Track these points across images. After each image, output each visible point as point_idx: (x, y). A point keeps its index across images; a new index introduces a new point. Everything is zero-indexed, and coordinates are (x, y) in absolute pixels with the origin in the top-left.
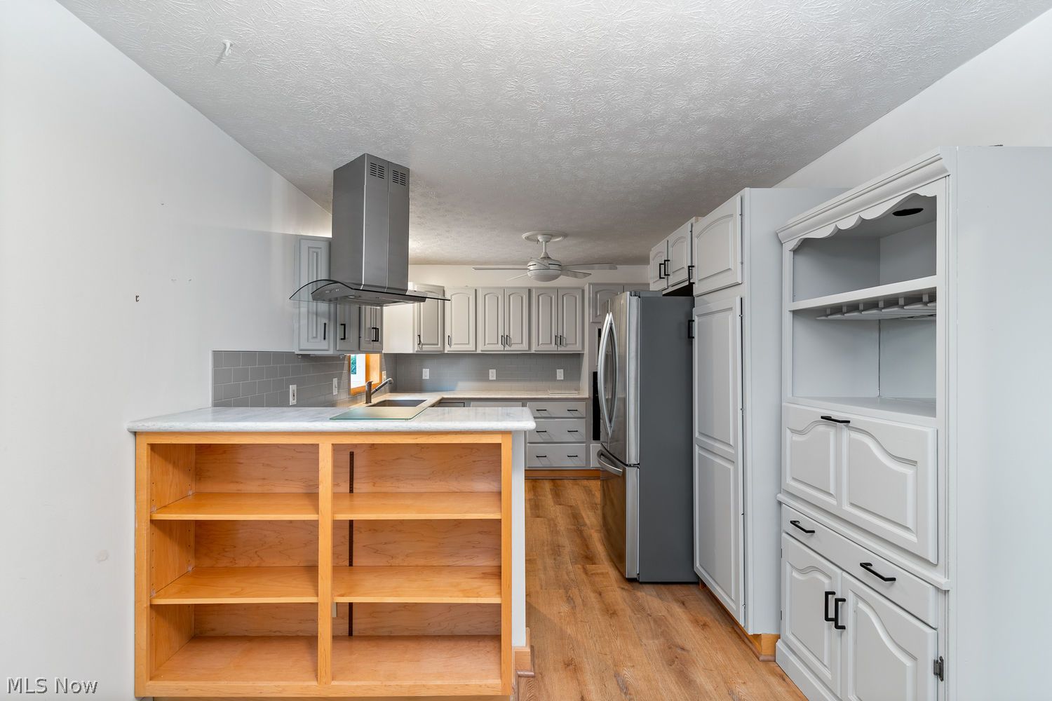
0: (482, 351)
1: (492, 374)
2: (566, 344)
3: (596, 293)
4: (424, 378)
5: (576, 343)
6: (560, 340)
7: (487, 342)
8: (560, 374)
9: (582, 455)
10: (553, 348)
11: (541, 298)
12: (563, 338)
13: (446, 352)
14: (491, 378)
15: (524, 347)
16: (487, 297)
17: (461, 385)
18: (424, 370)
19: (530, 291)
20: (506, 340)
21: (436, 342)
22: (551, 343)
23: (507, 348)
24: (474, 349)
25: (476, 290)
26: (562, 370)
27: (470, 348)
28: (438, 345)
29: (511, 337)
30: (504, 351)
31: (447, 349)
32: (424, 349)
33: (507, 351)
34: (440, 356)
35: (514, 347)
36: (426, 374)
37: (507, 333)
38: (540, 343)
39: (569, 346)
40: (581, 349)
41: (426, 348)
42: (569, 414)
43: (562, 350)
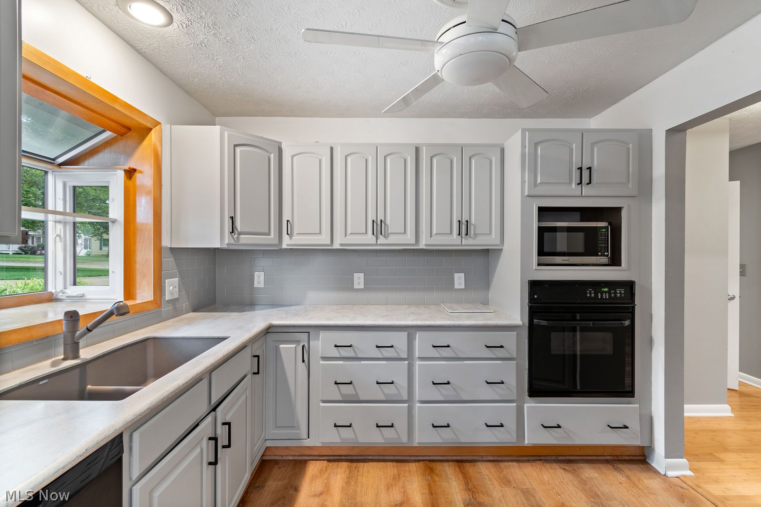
0: (341, 245)
1: (359, 280)
2: (476, 235)
3: (536, 144)
4: (256, 285)
5: (490, 233)
6: (465, 228)
7: (349, 231)
8: (459, 280)
9: (511, 423)
10: (453, 241)
11: (435, 161)
12: (471, 224)
13: (284, 246)
14: (356, 286)
15: (408, 239)
16: (349, 159)
17: (313, 296)
18: (256, 274)
19: (417, 150)
20: (379, 227)
21: (267, 231)
22: (451, 233)
23: (382, 240)
24: (329, 242)
25: (332, 149)
26: (463, 275)
27: (323, 240)
28: (269, 234)
29: (388, 222)
30: (376, 244)
31: (286, 242)
32: (242, 241)
33: (380, 245)
34: (278, 252)
35: (392, 239)
36: (259, 279)
37: (381, 217)
38: (434, 232)
39: (479, 238)
40: (498, 242)
41: (244, 239)
42: (488, 353)
43: (469, 243)
